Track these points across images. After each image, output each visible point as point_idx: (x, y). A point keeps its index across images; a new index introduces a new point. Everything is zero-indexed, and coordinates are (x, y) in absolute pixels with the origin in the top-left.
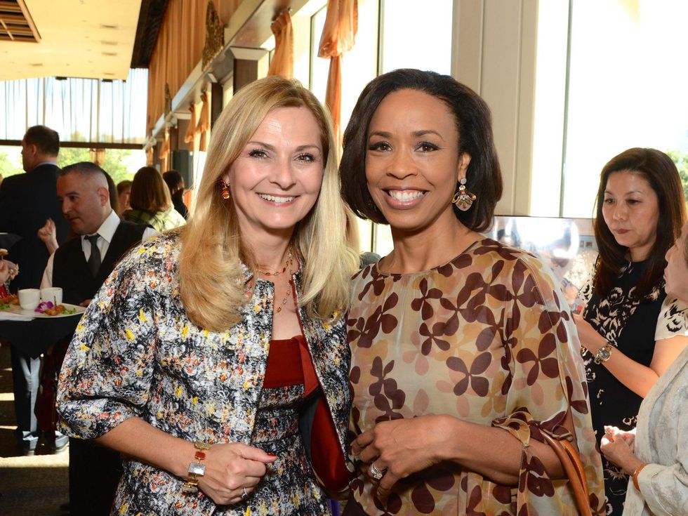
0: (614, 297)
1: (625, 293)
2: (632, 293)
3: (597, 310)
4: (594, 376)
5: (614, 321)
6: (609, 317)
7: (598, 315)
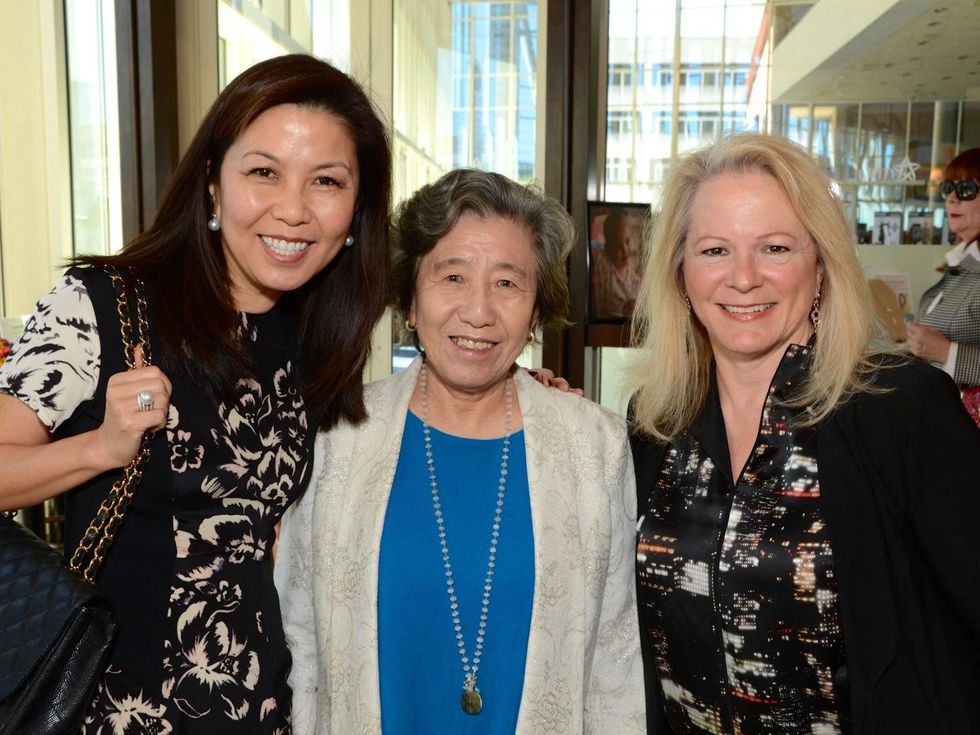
0: (249, 404)
1: (268, 387)
2: (280, 384)
3: (229, 442)
4: (239, 593)
5: (282, 454)
6: (265, 450)
7: (238, 452)
